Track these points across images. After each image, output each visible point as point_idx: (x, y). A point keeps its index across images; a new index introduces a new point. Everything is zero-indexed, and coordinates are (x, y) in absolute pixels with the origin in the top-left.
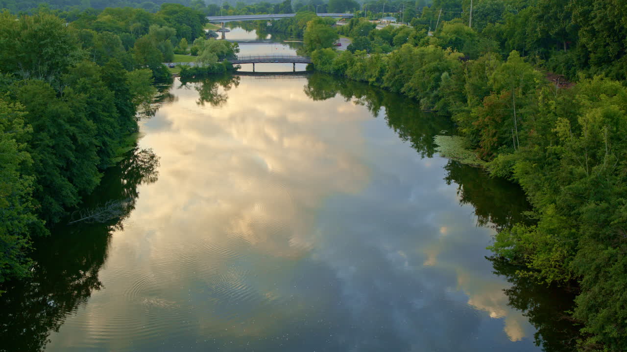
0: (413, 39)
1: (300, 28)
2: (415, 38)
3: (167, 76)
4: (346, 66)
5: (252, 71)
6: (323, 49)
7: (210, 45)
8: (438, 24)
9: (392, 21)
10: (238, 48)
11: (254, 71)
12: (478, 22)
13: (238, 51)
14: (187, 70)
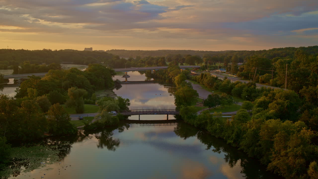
0: (246, 92)
1: (171, 77)
2: (247, 91)
3: (73, 132)
4: (206, 123)
5: (139, 120)
6: (189, 106)
7: (107, 106)
8: (255, 77)
9: (223, 71)
10: (129, 102)
11: (139, 119)
12: (291, 82)
13: (129, 104)
14: (89, 125)
